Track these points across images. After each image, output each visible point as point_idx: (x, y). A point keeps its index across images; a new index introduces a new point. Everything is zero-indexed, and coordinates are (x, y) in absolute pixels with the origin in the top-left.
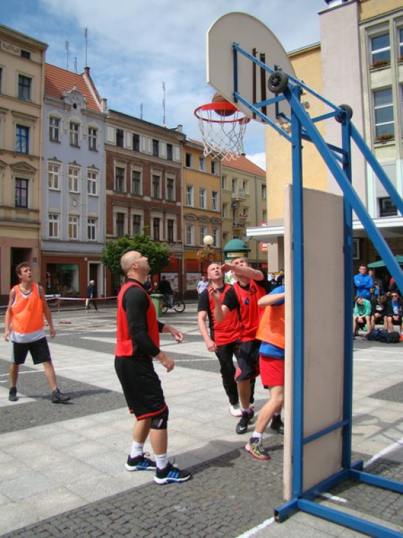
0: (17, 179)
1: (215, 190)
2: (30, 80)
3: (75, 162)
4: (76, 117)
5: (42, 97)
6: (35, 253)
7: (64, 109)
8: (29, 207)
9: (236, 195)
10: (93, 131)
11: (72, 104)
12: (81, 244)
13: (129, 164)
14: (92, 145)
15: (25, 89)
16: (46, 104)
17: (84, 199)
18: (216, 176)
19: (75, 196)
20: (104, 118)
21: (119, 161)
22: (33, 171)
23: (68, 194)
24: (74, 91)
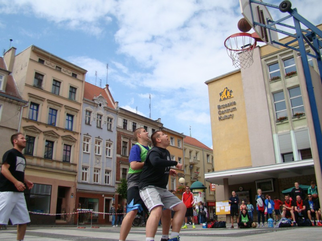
0: (65, 144)
1: (180, 157)
2: (76, 89)
3: (99, 137)
4: (101, 111)
5: (82, 99)
6: (73, 191)
7: (94, 106)
8: (71, 162)
9: (191, 161)
10: (110, 119)
11: (99, 104)
12: (101, 187)
13: (130, 140)
14: (109, 128)
15: (73, 94)
16: (84, 103)
17: (103, 159)
18: (180, 149)
19: (98, 157)
20: (116, 112)
21: (124, 137)
22: (75, 141)
23: (94, 156)
24: (100, 96)
